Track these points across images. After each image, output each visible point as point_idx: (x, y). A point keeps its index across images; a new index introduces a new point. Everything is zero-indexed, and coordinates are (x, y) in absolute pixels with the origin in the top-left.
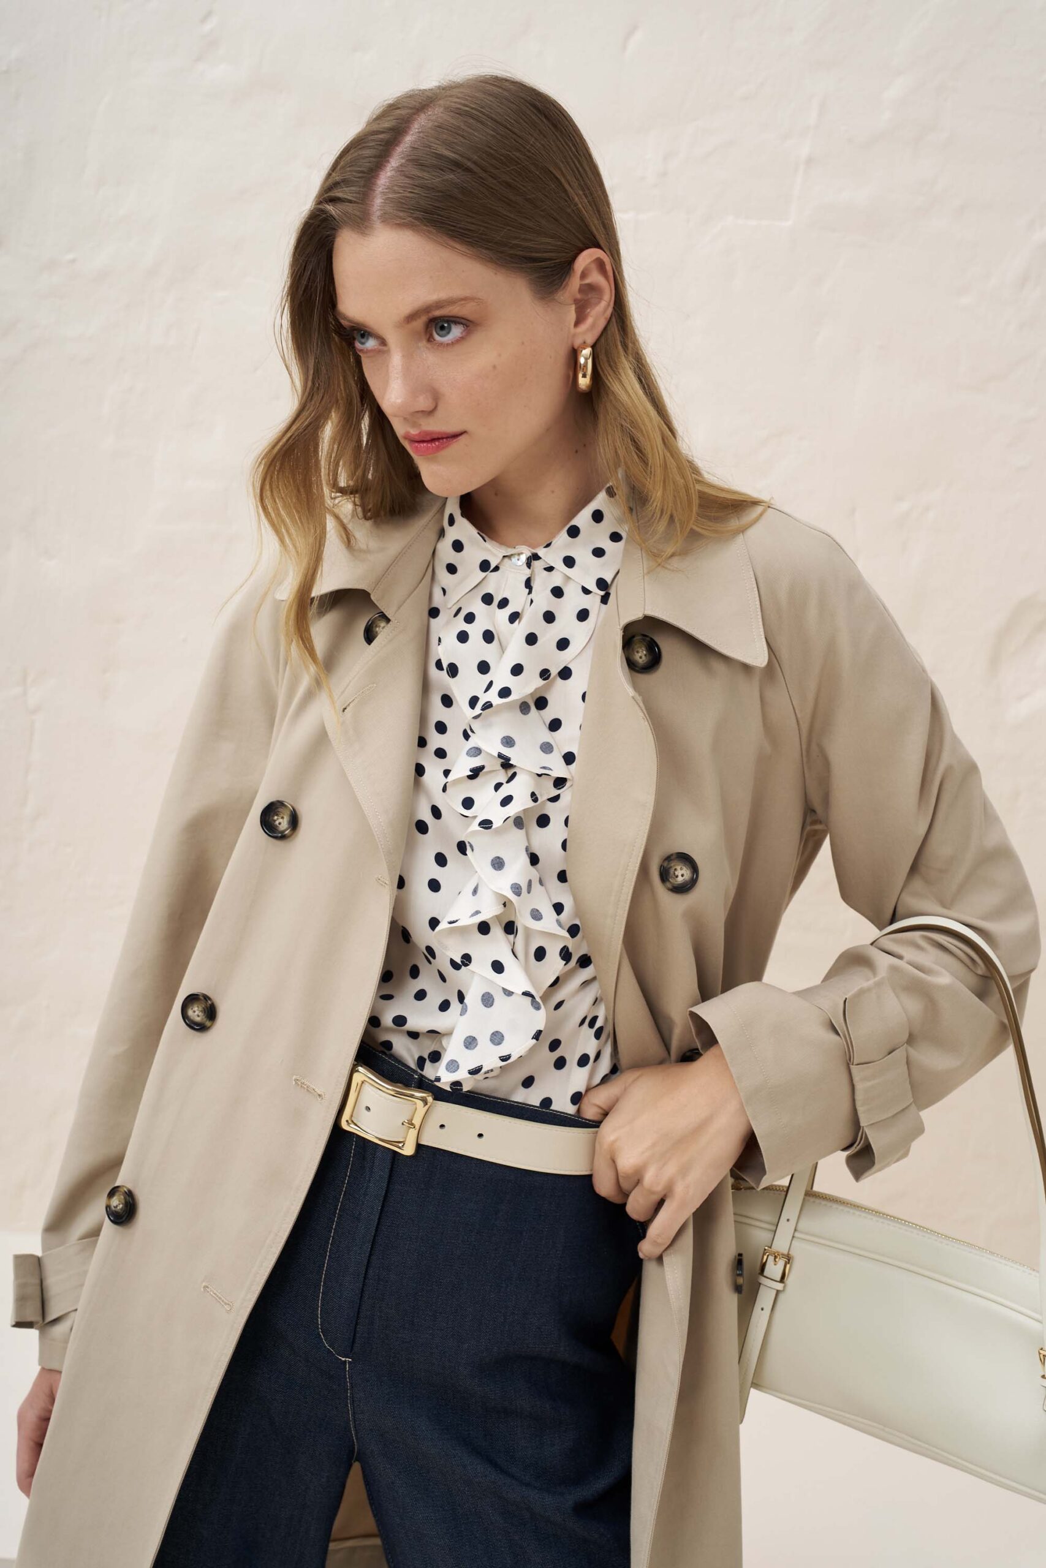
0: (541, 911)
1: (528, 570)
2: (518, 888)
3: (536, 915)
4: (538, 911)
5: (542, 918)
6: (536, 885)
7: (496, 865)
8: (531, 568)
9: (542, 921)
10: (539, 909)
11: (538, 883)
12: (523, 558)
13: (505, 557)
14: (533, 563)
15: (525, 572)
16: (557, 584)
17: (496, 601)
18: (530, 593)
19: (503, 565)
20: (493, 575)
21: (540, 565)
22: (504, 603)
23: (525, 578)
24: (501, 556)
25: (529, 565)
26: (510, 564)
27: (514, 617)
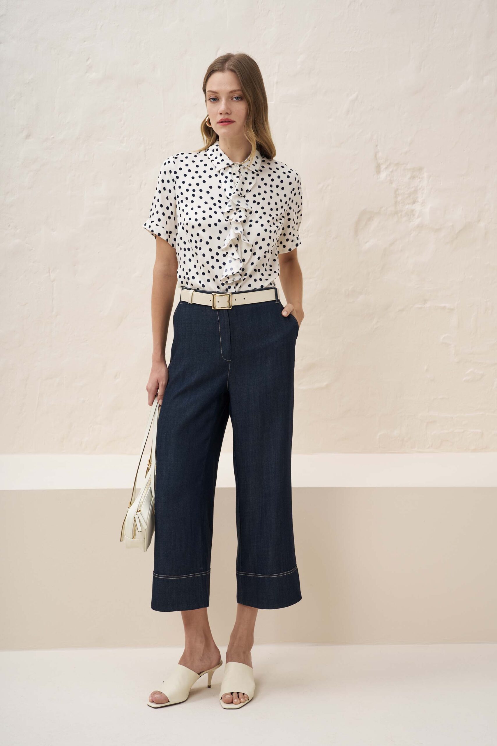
12: (238, 165)
13: (233, 164)
14: (240, 166)
15: (239, 168)
16: (246, 171)
17: (232, 174)
18: (240, 173)
19: (233, 166)
20: (230, 168)
21: (242, 167)
22: (234, 174)
23: (239, 169)
24: (232, 163)
25: (240, 167)
26: (235, 166)
27: (238, 177)
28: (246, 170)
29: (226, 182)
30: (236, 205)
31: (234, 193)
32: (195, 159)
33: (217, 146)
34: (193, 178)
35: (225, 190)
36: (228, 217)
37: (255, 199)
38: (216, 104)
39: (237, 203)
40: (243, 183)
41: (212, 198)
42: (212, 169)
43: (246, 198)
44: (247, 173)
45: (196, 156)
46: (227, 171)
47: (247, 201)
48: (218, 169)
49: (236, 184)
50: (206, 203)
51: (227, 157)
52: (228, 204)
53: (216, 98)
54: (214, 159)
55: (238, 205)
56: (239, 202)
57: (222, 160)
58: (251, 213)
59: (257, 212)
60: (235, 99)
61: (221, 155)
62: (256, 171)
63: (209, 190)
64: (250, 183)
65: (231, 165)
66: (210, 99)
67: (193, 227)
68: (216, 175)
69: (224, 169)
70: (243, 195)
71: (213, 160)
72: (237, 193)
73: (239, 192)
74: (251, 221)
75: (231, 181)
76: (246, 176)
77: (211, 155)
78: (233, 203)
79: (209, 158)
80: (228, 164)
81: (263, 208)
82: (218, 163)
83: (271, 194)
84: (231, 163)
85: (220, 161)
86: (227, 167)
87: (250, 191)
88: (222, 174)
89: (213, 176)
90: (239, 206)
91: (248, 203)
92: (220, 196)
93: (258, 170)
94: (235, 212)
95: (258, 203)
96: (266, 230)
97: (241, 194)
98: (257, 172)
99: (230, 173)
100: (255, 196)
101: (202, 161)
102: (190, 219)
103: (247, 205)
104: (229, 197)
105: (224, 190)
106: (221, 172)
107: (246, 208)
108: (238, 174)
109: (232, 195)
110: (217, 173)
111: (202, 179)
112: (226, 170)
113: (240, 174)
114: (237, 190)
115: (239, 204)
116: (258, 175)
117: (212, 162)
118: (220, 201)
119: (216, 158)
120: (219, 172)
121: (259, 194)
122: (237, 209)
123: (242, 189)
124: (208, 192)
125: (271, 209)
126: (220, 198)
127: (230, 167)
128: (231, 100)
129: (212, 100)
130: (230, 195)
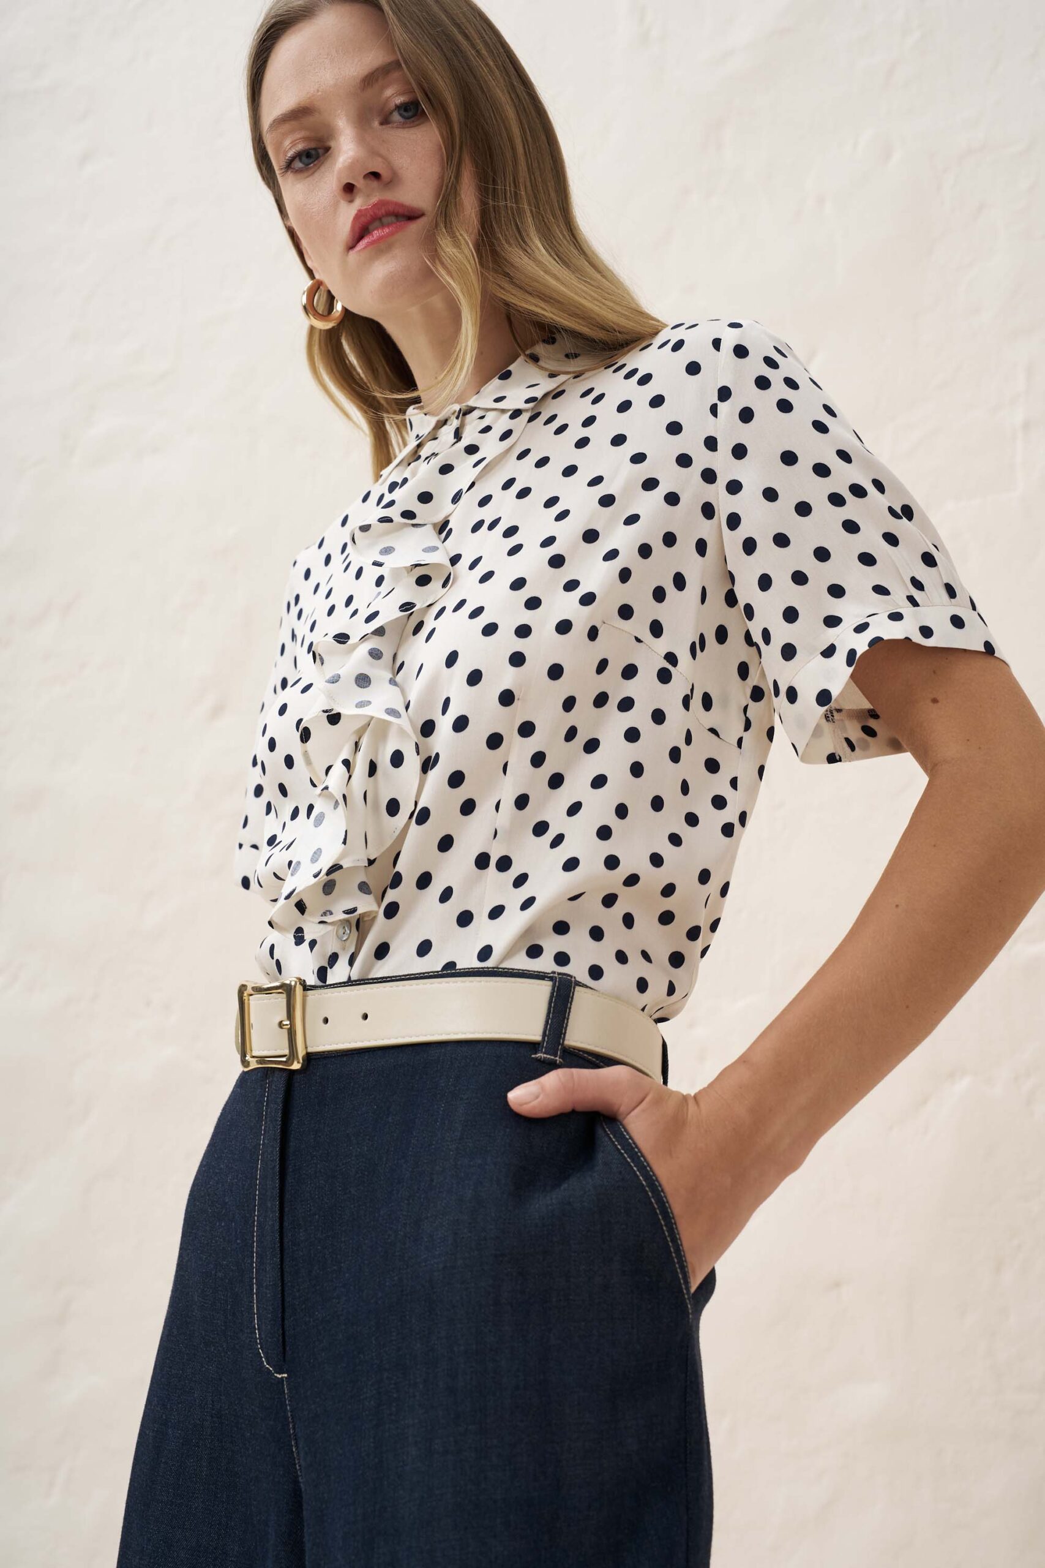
1: (456, 421)
13: (444, 424)
19: (441, 433)
38: (316, 175)
53: (313, 145)
55: (376, 565)
56: (387, 551)
60: (396, 117)
66: (289, 166)
74: (440, 613)
81: (510, 533)
87: (469, 488)
90: (382, 565)
115: (382, 558)
116: (536, 415)
123: (425, 497)
125: (561, 517)
128: (382, 124)
129: (298, 164)
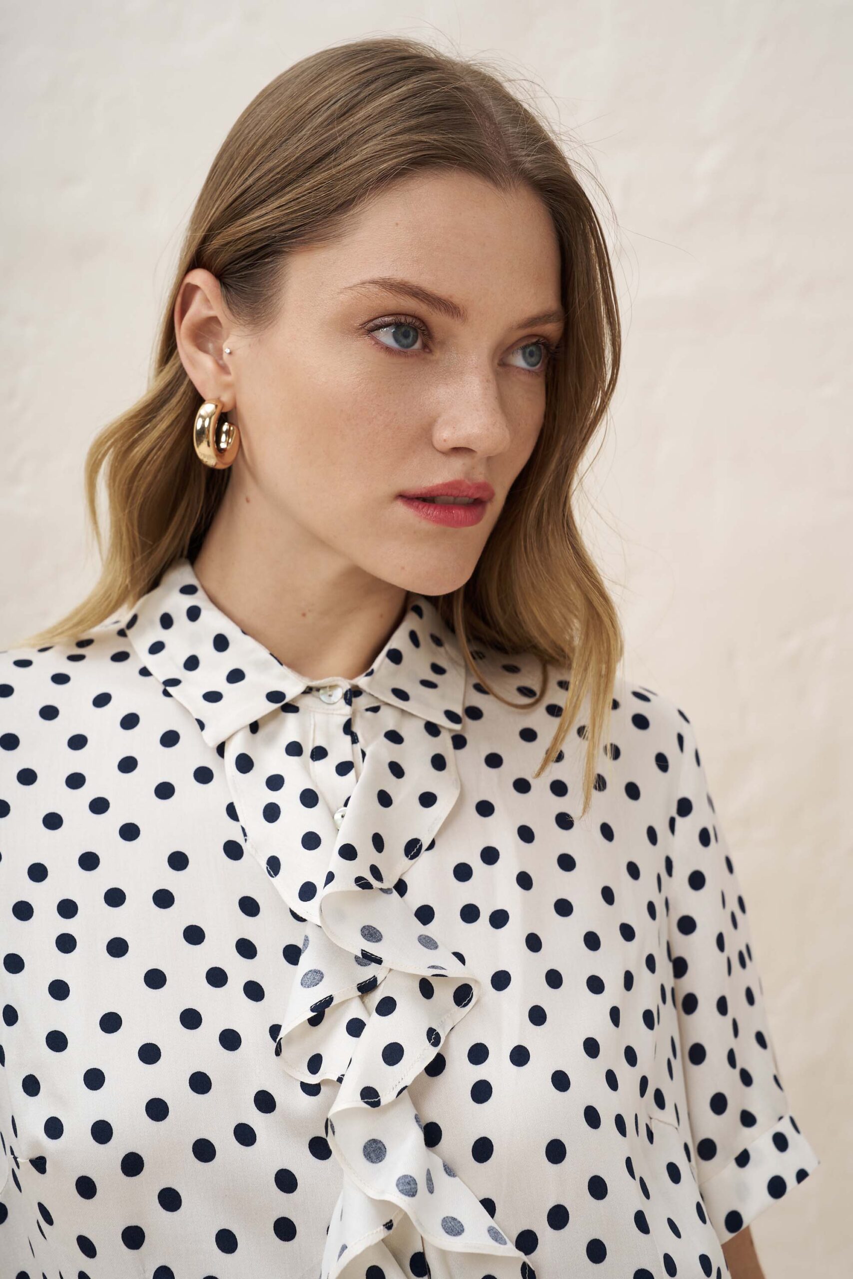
0: (459, 1219)
1: (348, 707)
2: (409, 1183)
3: (453, 1227)
4: (454, 1219)
5: (463, 1231)
6: (440, 1177)
7: (372, 1155)
8: (353, 704)
9: (464, 1234)
10: (455, 1216)
11: (444, 1173)
12: (339, 693)
13: (309, 691)
14: (354, 700)
15: (344, 712)
16: (391, 727)
17: (307, 750)
18: (355, 740)
19: (305, 703)
20: (291, 717)
21: (362, 702)
22: (319, 753)
23: (344, 720)
24: (302, 688)
25: (349, 702)
26: (317, 701)
27: (344, 768)
28: (388, 720)
29: (272, 813)
30: (356, 958)
31: (330, 877)
32: (55, 695)
33: (189, 590)
34: (53, 821)
35: (274, 865)
36: (315, 1064)
37: (466, 893)
39: (359, 944)
40: (385, 799)
41: (194, 935)
42: (170, 739)
43: (415, 898)
44: (394, 737)
45: (61, 679)
46: (271, 739)
47: (425, 914)
48: (212, 737)
49: (338, 816)
50: (155, 979)
51: (263, 654)
52: (307, 962)
54: (178, 672)
55: (368, 958)
56: (371, 934)
57: (236, 676)
58: (463, 995)
59: (501, 980)
61: (221, 643)
62: (451, 716)
63: (171, 880)
64: (428, 800)
65: (294, 699)
67: (86, 1187)
68: (203, 775)
69: (254, 727)
70: (390, 881)
71: (175, 682)
72: (347, 871)
73: (360, 867)
74: (478, 1054)
75: (309, 798)
76: (391, 752)
77: (157, 648)
78: (335, 951)
79: (145, 672)
80: (275, 697)
81: (534, 943)
82: (213, 697)
83: (566, 842)
84: (292, 686)
85: (220, 684)
86: (272, 716)
87: (432, 846)
88: (245, 764)
89: (185, 783)
90: (379, 961)
91: (431, 930)
92: (249, 906)
93: (459, 710)
94: (355, 1011)
95: (499, 919)
96: (592, 1117)
97: (375, 872)
98: (457, 727)
99: (294, 749)
100: (463, 872)
101: (102, 700)
102: (54, 1128)
103: (428, 943)
104: (301, 908)
105: (264, 865)
106: (231, 753)
107: (428, 973)
108: (341, 749)
109: (321, 892)
110: (210, 761)
111: (114, 819)
112: (261, 733)
113: (358, 747)
114: (348, 852)
115: (373, 948)
116: (459, 742)
117: (166, 694)
118: (246, 949)
119: (192, 663)
120: (221, 750)
121: (490, 856)
122: (368, 987)
123: (378, 842)
124: (163, 899)
125: (592, 941)
126: (249, 928)
127: (291, 708)
130: (307, 892)
